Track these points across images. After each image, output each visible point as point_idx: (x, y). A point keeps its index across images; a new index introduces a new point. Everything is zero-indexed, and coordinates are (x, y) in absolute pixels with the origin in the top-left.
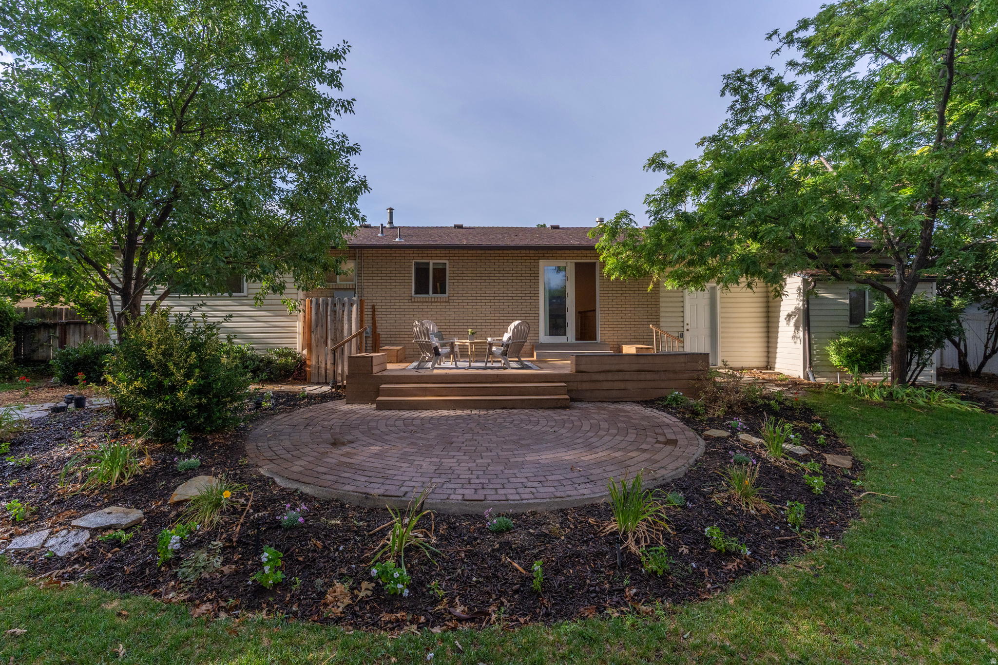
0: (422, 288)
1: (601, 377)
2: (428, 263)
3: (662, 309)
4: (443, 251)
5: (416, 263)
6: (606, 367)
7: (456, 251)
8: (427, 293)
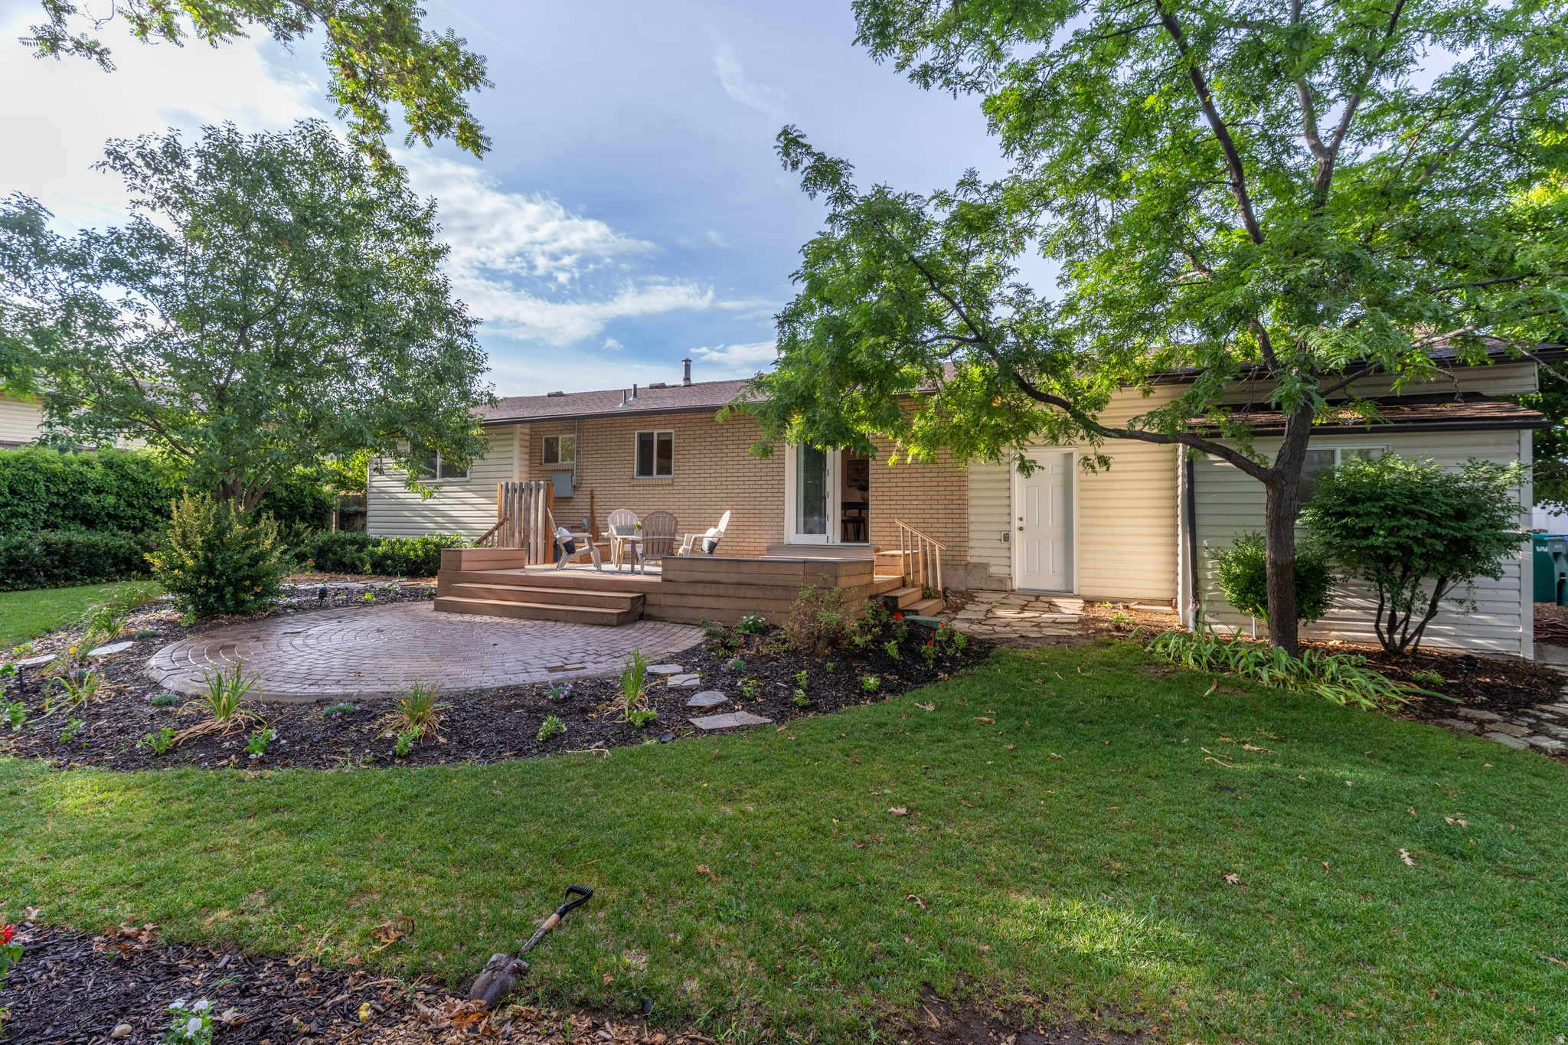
0: (645, 469)
1: (689, 590)
2: (652, 434)
3: (972, 494)
4: (669, 417)
5: (641, 435)
6: (698, 576)
7: (683, 416)
8: (651, 474)
